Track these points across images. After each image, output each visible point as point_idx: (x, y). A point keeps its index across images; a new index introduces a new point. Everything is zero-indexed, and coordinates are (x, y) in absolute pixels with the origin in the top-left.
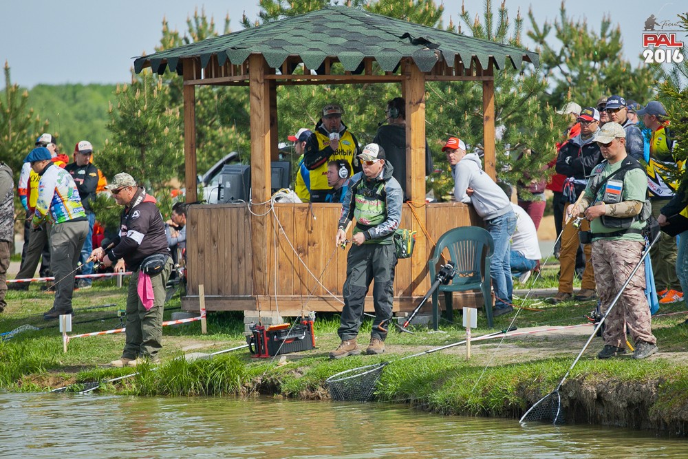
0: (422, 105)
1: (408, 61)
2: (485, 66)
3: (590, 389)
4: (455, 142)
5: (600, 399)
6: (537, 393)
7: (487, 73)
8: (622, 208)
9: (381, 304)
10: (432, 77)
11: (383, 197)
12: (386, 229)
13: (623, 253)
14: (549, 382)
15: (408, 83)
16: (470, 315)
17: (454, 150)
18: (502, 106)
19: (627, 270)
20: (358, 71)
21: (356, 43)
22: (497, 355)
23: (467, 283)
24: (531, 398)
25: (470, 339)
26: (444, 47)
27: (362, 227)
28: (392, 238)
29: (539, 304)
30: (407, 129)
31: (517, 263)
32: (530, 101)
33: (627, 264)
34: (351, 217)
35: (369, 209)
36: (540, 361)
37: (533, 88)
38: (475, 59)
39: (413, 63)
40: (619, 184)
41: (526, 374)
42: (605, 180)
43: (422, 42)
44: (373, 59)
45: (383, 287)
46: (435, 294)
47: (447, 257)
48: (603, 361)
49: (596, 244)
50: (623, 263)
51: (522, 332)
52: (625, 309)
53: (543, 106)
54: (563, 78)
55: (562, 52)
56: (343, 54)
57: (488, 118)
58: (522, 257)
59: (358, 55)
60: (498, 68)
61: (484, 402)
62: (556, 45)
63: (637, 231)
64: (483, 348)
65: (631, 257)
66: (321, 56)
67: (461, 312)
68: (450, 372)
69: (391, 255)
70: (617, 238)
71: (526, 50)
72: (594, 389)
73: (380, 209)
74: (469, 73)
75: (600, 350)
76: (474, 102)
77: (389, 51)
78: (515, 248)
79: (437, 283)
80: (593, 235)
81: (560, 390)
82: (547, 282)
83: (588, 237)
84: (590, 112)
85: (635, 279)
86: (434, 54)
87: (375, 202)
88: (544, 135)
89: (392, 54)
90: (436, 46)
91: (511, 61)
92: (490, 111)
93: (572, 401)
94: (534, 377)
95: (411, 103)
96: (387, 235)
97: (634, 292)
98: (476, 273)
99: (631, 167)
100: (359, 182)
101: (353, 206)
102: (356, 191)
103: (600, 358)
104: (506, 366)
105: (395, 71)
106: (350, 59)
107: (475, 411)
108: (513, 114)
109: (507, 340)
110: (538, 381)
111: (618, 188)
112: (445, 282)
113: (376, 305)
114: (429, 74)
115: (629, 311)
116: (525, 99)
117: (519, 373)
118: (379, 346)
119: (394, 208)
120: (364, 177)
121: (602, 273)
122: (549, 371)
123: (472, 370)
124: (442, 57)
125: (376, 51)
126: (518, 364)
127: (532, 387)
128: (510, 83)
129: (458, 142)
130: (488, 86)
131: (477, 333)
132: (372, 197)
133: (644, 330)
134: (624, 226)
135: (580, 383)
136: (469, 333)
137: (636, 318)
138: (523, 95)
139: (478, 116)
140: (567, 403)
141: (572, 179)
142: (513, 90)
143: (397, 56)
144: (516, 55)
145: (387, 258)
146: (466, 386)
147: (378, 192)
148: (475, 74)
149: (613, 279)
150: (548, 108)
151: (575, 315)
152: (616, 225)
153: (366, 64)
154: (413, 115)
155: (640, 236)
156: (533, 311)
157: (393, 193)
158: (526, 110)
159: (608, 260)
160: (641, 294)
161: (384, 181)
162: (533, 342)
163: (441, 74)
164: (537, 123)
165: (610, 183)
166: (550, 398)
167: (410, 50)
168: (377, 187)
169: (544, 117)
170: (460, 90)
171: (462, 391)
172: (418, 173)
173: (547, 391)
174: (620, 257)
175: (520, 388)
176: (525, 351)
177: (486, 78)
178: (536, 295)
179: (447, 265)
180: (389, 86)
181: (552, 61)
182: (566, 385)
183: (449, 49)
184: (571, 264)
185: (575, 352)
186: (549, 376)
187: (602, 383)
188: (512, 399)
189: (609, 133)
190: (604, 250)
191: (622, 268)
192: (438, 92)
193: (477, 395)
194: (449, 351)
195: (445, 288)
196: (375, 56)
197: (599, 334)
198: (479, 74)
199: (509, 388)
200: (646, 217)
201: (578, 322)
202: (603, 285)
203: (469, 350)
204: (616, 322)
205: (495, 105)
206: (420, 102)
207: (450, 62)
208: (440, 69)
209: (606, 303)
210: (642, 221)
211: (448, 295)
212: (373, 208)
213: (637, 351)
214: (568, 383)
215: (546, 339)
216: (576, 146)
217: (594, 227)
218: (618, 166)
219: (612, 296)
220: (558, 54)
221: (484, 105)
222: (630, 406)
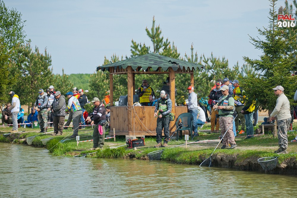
0: (174, 80)
1: (170, 68)
2: (191, 70)
3: (219, 157)
4: (190, 87)
5: (222, 160)
6: (205, 158)
7: (192, 71)
8: (228, 107)
9: (166, 133)
10: (177, 72)
11: (166, 104)
12: (167, 112)
13: (228, 120)
14: (208, 155)
15: (170, 74)
16: (187, 137)
17: (190, 90)
18: (196, 80)
19: (229, 125)
20: (157, 70)
21: (156, 63)
22: (194, 148)
23: (186, 128)
24: (203, 159)
25: (187, 143)
26: (180, 64)
27: (161, 112)
28: (169, 115)
29: (205, 134)
30: (170, 86)
31: (200, 123)
32: (204, 79)
33: (229, 123)
34: (158, 109)
35: (163, 107)
36: (206, 149)
37: (204, 75)
38: (188, 68)
39: (172, 69)
40: (227, 101)
41: (202, 152)
42: (223, 100)
43: (174, 63)
44: (161, 67)
45: (166, 129)
46: (177, 131)
47: (181, 121)
48: (223, 149)
49: (220, 118)
50: (227, 123)
51: (201, 141)
52: (228, 136)
53: (207, 81)
54: (212, 73)
55: (212, 66)
56: (153, 66)
57: (192, 83)
58: (201, 121)
59: (157, 66)
60: (195, 70)
61: (190, 160)
62: (210, 64)
63: (231, 114)
64: (190, 146)
65: (230, 121)
66: (147, 66)
67: (184, 136)
68: (181, 152)
69: (168, 120)
70: (226, 116)
71: (203, 65)
72: (220, 157)
73: (166, 107)
74: (187, 71)
75: (222, 146)
76: (189, 79)
77: (165, 65)
78: (199, 119)
79: (178, 128)
80: (219, 115)
81: (211, 157)
82: (208, 128)
83: (218, 116)
84: (219, 83)
85: (230, 127)
86: (177, 66)
87: (165, 105)
88: (207, 88)
89: (166, 66)
90: (178, 64)
91: (198, 68)
92: (193, 82)
93: (214, 160)
94: (204, 154)
95: (171, 79)
96: (168, 114)
97: (230, 131)
98: (188, 125)
99: (230, 97)
100: (160, 100)
101: (159, 106)
102: (159, 102)
103: (222, 148)
104: (196, 151)
105: (167, 71)
106: (155, 67)
107: (188, 163)
108: (198, 83)
109: (197, 144)
110: (205, 155)
111: (227, 102)
112: (180, 128)
113: (165, 134)
114: (176, 71)
115: (229, 136)
116: (202, 78)
117: (200, 153)
118: (166, 145)
119: (170, 106)
120: (162, 98)
121: (222, 125)
122: (208, 152)
123: (187, 152)
124: (180, 67)
125: (162, 65)
126: (200, 150)
127: (203, 156)
128: (198, 74)
129: (191, 87)
130: (192, 74)
131: (189, 142)
132: (163, 104)
133: (233, 141)
134: (228, 112)
135: (216, 155)
136: (187, 141)
137: (231, 138)
138: (201, 77)
139: (189, 83)
140: (213, 161)
141: (215, 100)
142: (199, 76)
143: (168, 67)
144: (200, 67)
145: (167, 121)
146: (185, 156)
147: (165, 102)
148: (188, 72)
149: (225, 127)
150: (208, 81)
151: (215, 137)
152: (226, 112)
153: (159, 69)
154: (172, 83)
155: (232, 116)
156: (204, 136)
157: (169, 102)
158: (202, 81)
159: (223, 122)
160: (232, 131)
161: (167, 99)
162: (204, 144)
163: (179, 72)
164: (206, 85)
165: (225, 101)
166: (208, 159)
167: (171, 65)
168: (165, 101)
169: (207, 83)
170: (184, 76)
171: (184, 157)
172: (173, 98)
173: (207, 158)
174: (226, 121)
175: (200, 157)
176: (202, 147)
177: (192, 73)
178: (205, 131)
179: (181, 123)
180: (165, 74)
181: (209, 68)
182: (212, 156)
183: (181, 65)
184: (214, 123)
185: (215, 147)
186: (208, 153)
187: (222, 155)
188: (198, 160)
189: (225, 88)
190: (222, 119)
191: (227, 124)
192: (179, 76)
193: (189, 158)
194: (181, 146)
195: (180, 129)
196: (162, 67)
197: (221, 142)
198: (189, 72)
199: (197, 157)
200: (234, 110)
201: (216, 139)
202: (222, 129)
203: (186, 146)
204: (226, 139)
205: (194, 80)
206: (174, 79)
207: (182, 68)
208: (179, 70)
209: (223, 134)
210: (233, 112)
211: (181, 131)
212: (164, 106)
213: (231, 147)
214: (213, 155)
215: (207, 143)
216: (215, 92)
217: (220, 113)
218: (227, 96)
219: (225, 131)
220: (211, 66)
221: (191, 80)
222: (230, 161)
